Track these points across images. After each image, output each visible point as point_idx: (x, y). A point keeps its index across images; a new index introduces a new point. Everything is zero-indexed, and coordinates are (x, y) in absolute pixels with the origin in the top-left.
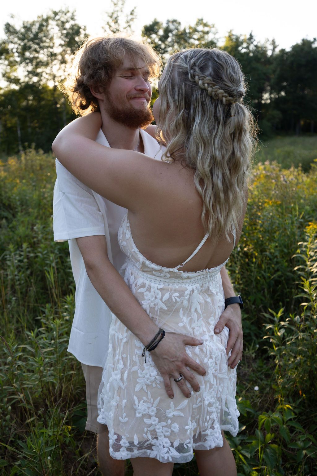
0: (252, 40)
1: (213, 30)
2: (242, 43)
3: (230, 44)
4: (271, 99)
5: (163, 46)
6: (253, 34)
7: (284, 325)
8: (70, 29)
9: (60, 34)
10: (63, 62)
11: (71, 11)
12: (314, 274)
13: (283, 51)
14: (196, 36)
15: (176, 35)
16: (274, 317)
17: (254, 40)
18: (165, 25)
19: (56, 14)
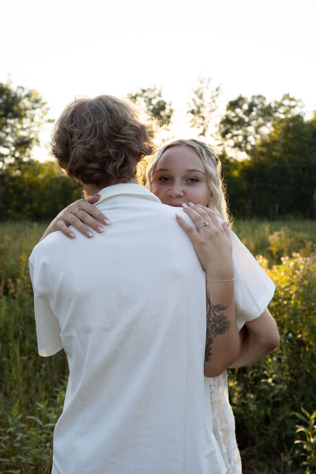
1: (300, 104)
5: (247, 119)
8: (156, 105)
9: (146, 109)
11: (158, 88)
14: (281, 110)
15: (261, 110)
18: (249, 100)
19: (144, 91)
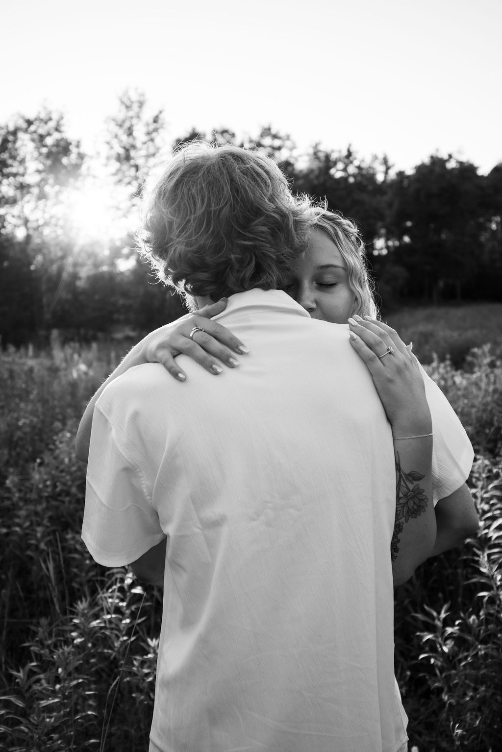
0: (351, 159)
1: (288, 144)
2: (335, 163)
3: (316, 165)
4: (387, 247)
6: (351, 150)
7: (452, 633)
8: (53, 146)
9: (36, 154)
10: (42, 196)
11: (55, 117)
12: (492, 542)
13: (401, 174)
16: (433, 618)
17: (355, 159)
18: (210, 136)
19: (30, 123)
